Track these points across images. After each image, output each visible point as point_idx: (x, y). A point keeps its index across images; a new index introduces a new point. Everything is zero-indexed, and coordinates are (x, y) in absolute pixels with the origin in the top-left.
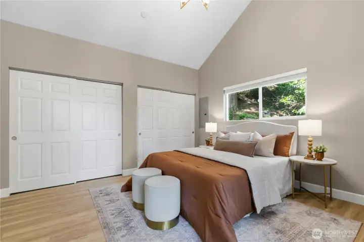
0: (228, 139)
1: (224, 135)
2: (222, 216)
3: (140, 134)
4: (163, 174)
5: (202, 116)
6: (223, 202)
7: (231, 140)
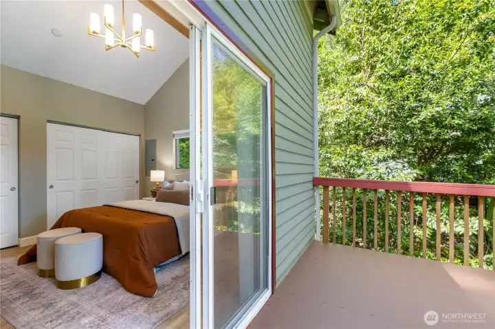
0: (172, 189)
1: (169, 184)
2: (140, 257)
3: (51, 187)
4: (83, 232)
5: (149, 161)
6: (143, 246)
7: (175, 190)
